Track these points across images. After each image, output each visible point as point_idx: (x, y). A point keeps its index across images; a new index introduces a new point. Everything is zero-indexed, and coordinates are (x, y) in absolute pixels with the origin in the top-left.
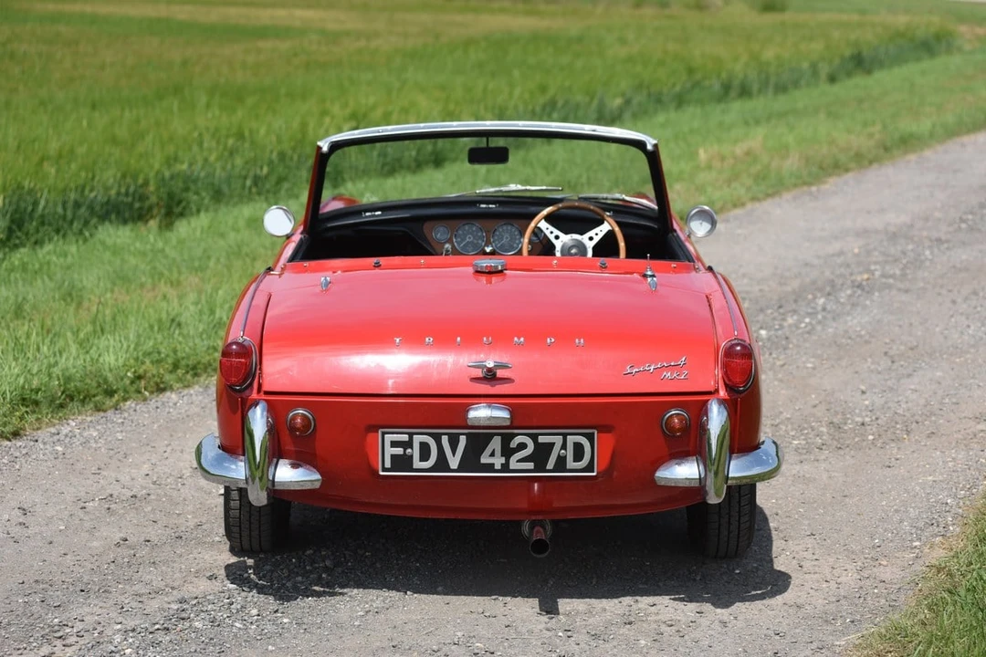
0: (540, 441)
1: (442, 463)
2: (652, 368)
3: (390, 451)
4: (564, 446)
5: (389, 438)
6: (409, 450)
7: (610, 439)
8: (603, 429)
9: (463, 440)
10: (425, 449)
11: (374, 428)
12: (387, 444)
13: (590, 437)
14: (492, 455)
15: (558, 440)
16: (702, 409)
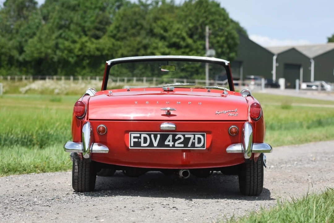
0: (186, 137)
1: (151, 144)
2: (225, 112)
3: (133, 140)
4: (194, 139)
5: (133, 135)
6: (140, 140)
7: (210, 136)
8: (208, 132)
9: (159, 136)
10: (145, 139)
11: (127, 132)
12: (132, 138)
13: (203, 135)
14: (169, 141)
15: (192, 136)
16: (243, 126)
